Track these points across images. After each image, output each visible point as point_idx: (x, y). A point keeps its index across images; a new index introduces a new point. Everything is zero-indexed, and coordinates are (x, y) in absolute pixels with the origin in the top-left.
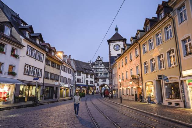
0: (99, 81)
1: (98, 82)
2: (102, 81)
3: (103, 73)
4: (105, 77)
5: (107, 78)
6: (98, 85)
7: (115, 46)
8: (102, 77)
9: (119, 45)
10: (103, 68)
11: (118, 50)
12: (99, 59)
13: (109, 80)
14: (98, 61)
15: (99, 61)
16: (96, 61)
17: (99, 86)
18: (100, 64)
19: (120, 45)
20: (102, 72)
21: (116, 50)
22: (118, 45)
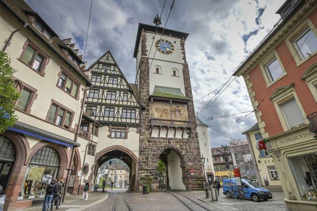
0: (96, 135)
1: (95, 139)
2: (110, 136)
3: (119, 106)
4: (124, 120)
5: (133, 125)
6: (91, 148)
7: (159, 41)
8: (111, 120)
9: (170, 43)
10: (120, 90)
11: (168, 53)
12: (110, 58)
13: (140, 132)
14: (104, 64)
15: (110, 65)
16: (98, 63)
17: (93, 154)
18: (111, 75)
19: (173, 44)
20: (113, 102)
21: (163, 52)
22: (167, 41)
